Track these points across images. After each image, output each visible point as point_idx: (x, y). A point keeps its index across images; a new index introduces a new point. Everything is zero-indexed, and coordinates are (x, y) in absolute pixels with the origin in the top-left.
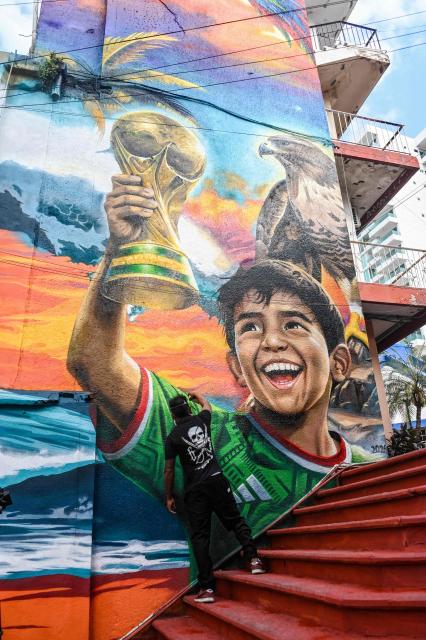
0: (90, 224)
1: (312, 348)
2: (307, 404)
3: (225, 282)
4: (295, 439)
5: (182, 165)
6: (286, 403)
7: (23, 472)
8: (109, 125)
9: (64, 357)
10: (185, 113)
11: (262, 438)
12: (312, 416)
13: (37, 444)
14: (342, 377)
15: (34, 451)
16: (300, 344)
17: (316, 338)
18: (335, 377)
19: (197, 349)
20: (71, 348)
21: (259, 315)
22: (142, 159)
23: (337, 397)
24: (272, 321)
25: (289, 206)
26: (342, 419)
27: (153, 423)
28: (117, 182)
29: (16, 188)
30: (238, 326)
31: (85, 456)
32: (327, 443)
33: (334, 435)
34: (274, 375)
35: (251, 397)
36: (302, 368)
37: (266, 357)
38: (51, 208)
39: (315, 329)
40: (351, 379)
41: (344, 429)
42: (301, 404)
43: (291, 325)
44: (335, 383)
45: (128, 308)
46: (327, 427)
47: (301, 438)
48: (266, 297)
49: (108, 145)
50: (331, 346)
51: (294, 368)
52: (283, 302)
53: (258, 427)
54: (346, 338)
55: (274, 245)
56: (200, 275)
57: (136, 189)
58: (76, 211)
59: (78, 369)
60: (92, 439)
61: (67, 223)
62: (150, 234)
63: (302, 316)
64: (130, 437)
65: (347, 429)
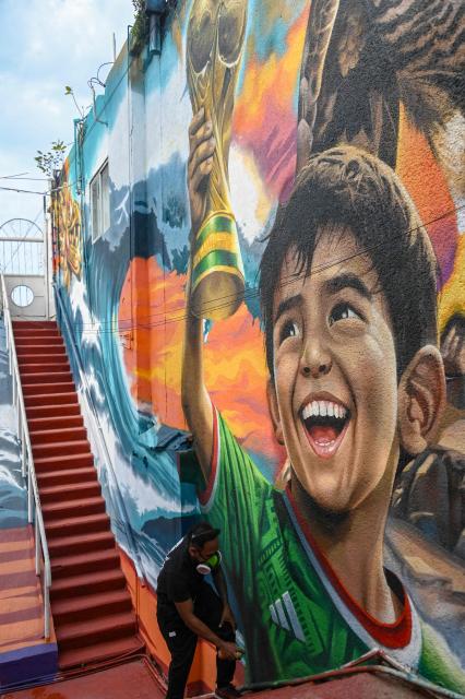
1: (369, 365)
2: (354, 495)
4: (335, 557)
13: (161, 488)
14: (419, 444)
15: (161, 493)
16: (349, 356)
17: (378, 339)
18: (406, 439)
21: (298, 302)
22: (204, 70)
23: (405, 495)
26: (412, 553)
28: (191, 135)
32: (380, 594)
33: (390, 576)
35: (287, 466)
36: (350, 414)
37: (306, 389)
38: (167, 211)
40: (441, 452)
42: (346, 494)
43: (339, 311)
44: (406, 457)
46: (381, 559)
50: (407, 347)
51: (336, 412)
53: (294, 519)
57: (202, 132)
62: (212, 200)
63: (356, 284)
64: (211, 491)
65: (423, 582)
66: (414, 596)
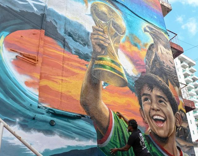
0: (86, 44)
1: (168, 112)
2: (169, 134)
3: (137, 79)
4: (165, 148)
5: (117, 28)
6: (161, 133)
7: (69, 147)
9: (79, 99)
10: (117, 8)
11: (155, 146)
12: (170, 139)
13: (74, 135)
14: (179, 125)
15: (73, 138)
17: (169, 108)
18: (177, 125)
19: (129, 105)
20: (82, 96)
21: (149, 95)
22: (103, 22)
23: (178, 133)
24: (154, 99)
25: (156, 54)
26: (181, 142)
27: (115, 134)
28: (95, 29)
29: (55, 21)
30: (143, 98)
32: (176, 151)
33: (178, 148)
34: (156, 120)
35: (149, 128)
36: (166, 119)
37: (153, 113)
38: (69, 33)
39: (168, 104)
40: (182, 127)
41: (181, 146)
42: (167, 134)
43: (161, 101)
44: (177, 127)
45: (102, 83)
46: (176, 144)
48: (151, 88)
49: (90, 13)
50: (175, 112)
51: (163, 119)
53: (153, 141)
54: (179, 110)
55: (152, 69)
56: (127, 75)
57: (101, 34)
58: (79, 37)
59: (85, 105)
60: (96, 136)
61: (76, 41)
62: (108, 54)
63: (164, 98)
65: (183, 146)
66: (182, 149)
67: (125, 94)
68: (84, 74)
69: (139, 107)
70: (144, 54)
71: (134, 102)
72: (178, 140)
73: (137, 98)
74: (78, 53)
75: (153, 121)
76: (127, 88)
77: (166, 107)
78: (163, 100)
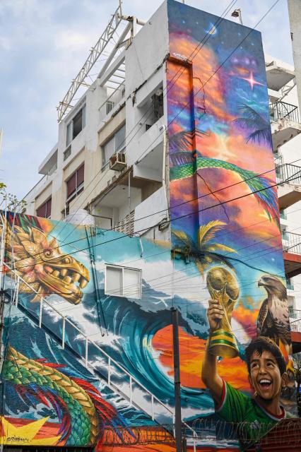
0: (203, 323)
1: (276, 375)
3: (247, 346)
4: (269, 408)
5: (231, 293)
6: (267, 395)
7: (197, 415)
8: (206, 275)
9: (200, 376)
10: (231, 266)
11: (259, 407)
12: (275, 400)
13: (200, 407)
14: (285, 386)
15: (199, 409)
16: (271, 372)
17: (277, 370)
18: (283, 385)
19: (239, 374)
20: (203, 373)
21: (258, 360)
22: (218, 291)
23: (283, 393)
24: (262, 363)
25: (269, 312)
26: (284, 402)
27: (227, 400)
28: (211, 303)
29: (179, 307)
30: (252, 365)
31: (211, 411)
32: (279, 410)
33: (281, 408)
34: (263, 384)
35: (256, 393)
36: (272, 382)
37: (261, 377)
38: (190, 316)
39: (276, 366)
42: (271, 395)
43: (269, 364)
44: (282, 388)
45: (218, 357)
46: (279, 404)
47: (271, 408)
48: (260, 352)
49: (206, 285)
50: (282, 373)
51: (269, 382)
52: (266, 355)
53: (258, 403)
55: (263, 330)
56: (239, 344)
57: (216, 306)
58: (199, 317)
60: (213, 405)
61: (196, 322)
62: (222, 326)
63: (272, 361)
64: (221, 404)
65: (285, 406)
67: (237, 364)
68: (203, 353)
69: (248, 373)
70: (256, 315)
71: (243, 370)
72: (282, 401)
73: (246, 366)
74: (198, 334)
75: (260, 386)
76: (238, 358)
77: (273, 369)
78: (271, 362)
